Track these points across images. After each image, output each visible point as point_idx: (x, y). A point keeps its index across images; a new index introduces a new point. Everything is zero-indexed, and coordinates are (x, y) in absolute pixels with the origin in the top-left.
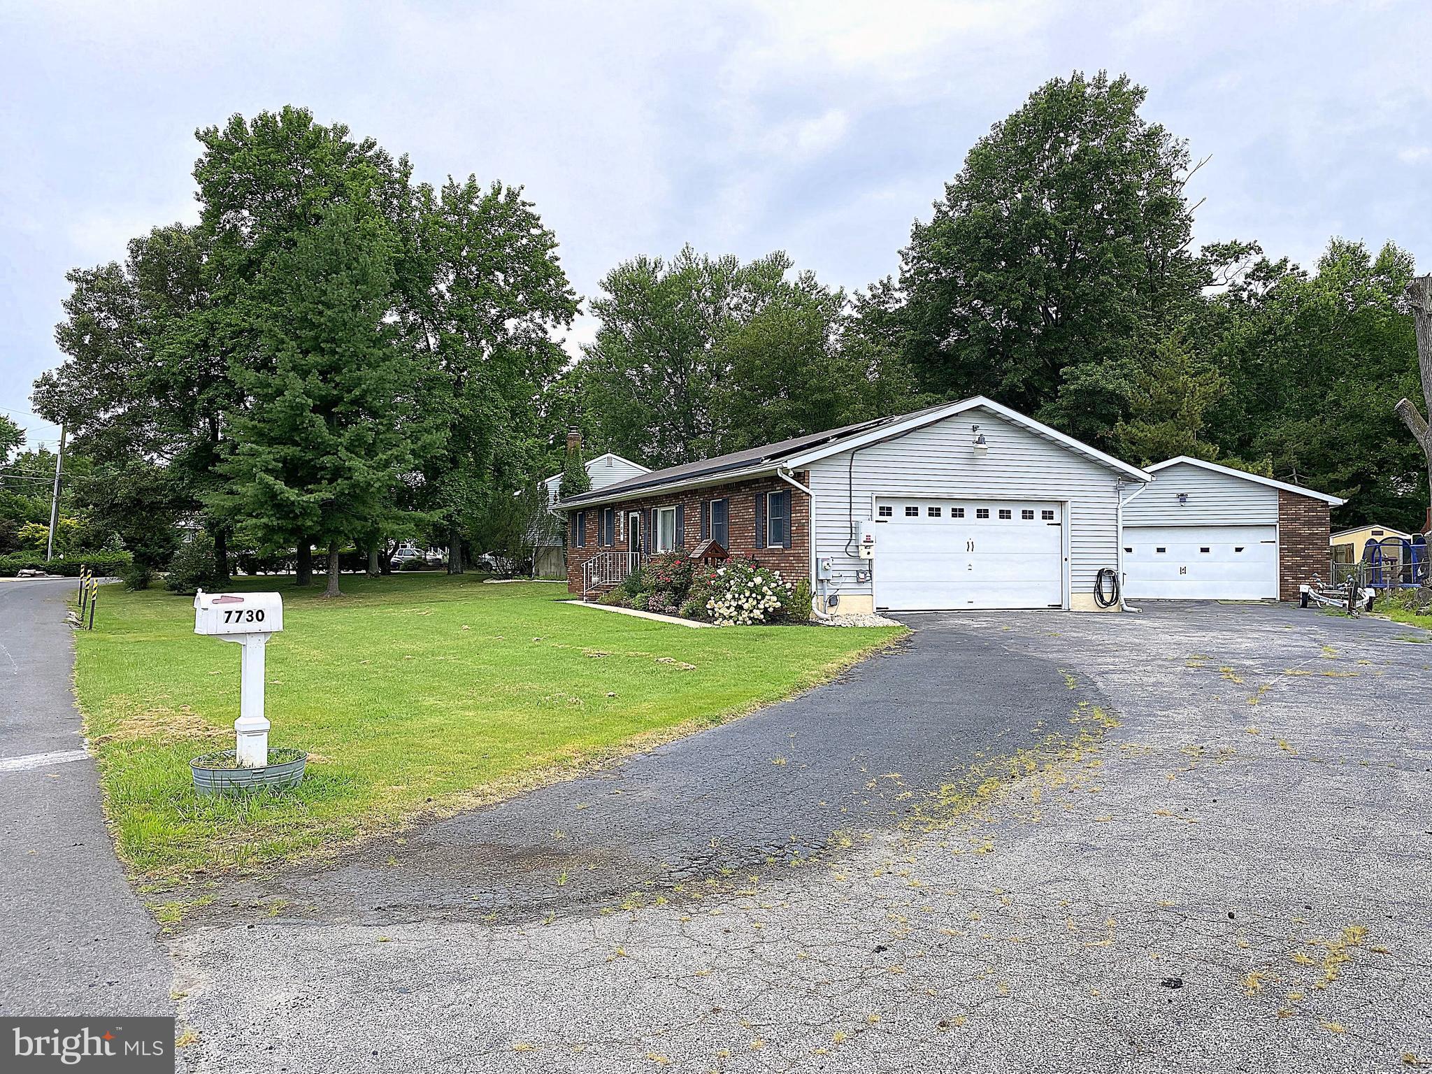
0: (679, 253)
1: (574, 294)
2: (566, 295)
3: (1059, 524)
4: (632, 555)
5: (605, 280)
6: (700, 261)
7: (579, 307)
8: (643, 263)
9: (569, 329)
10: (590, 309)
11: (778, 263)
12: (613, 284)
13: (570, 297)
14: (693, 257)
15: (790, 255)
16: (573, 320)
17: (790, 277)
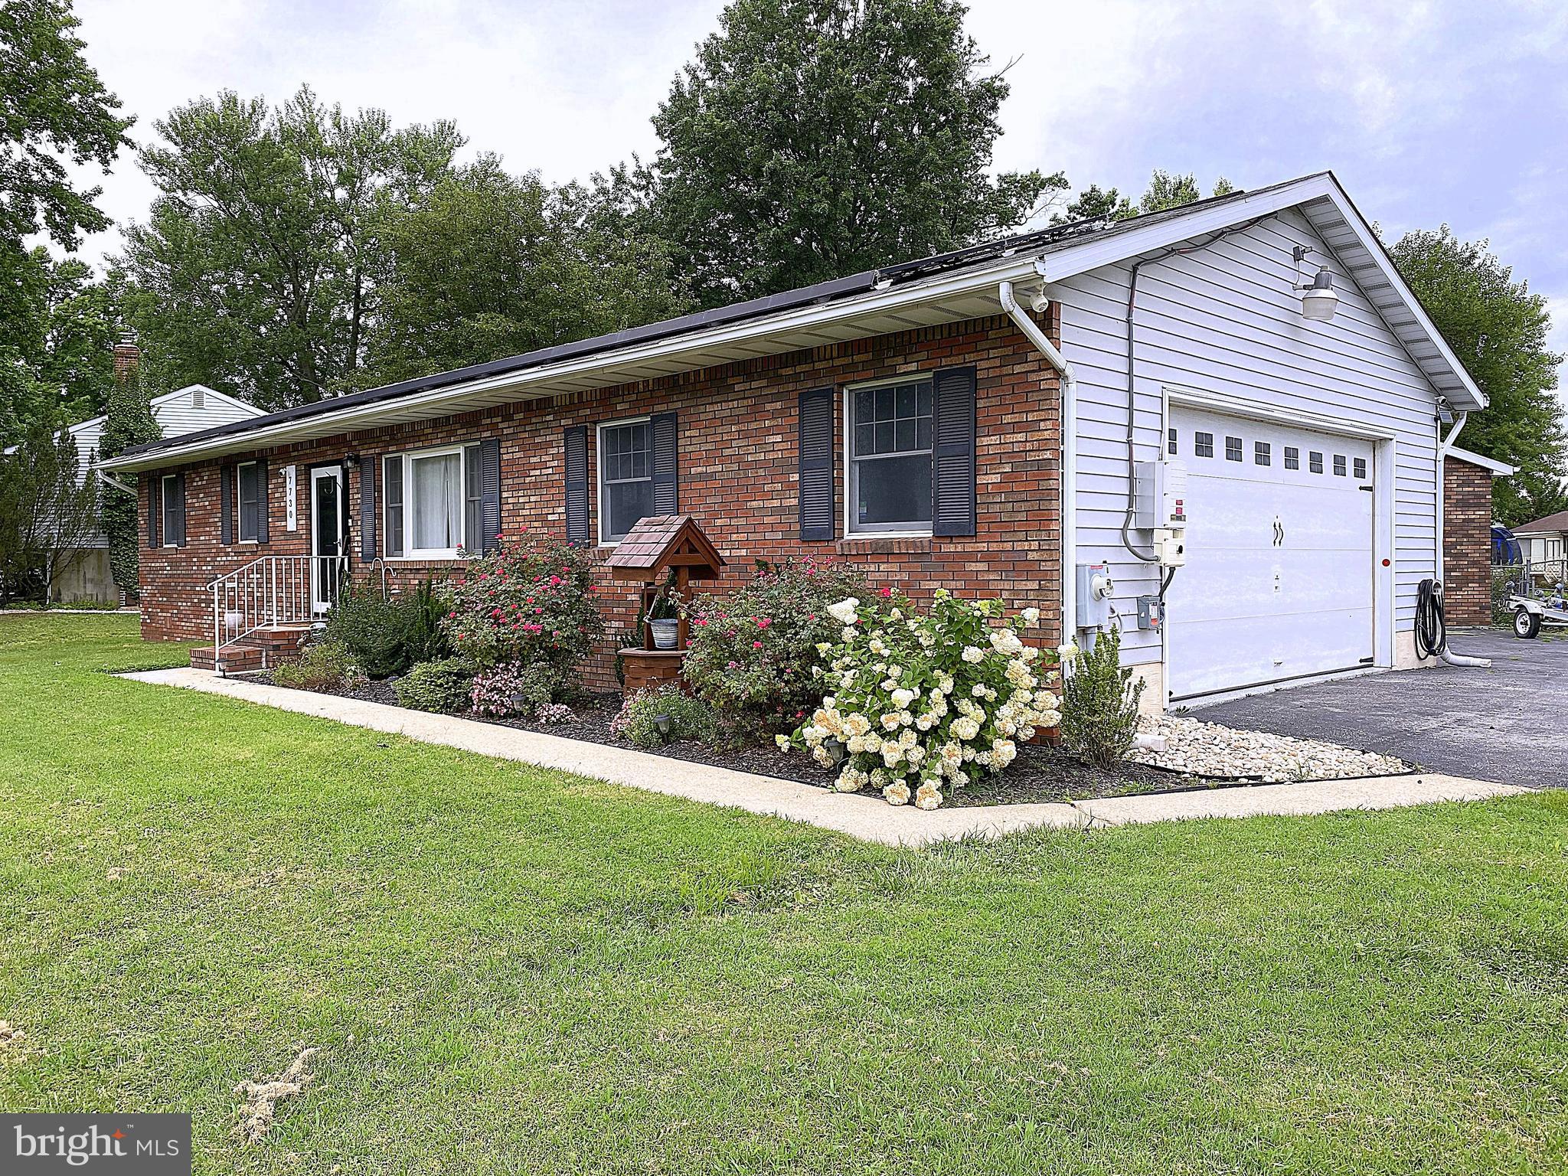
0: (291, 99)
1: (119, 105)
2: (102, 105)
3: (1370, 489)
4: (324, 561)
5: (166, 121)
6: (327, 115)
7: (127, 133)
8: (231, 102)
9: (107, 172)
10: (141, 161)
11: (446, 138)
12: (181, 128)
13: (111, 111)
14: (316, 106)
15: (462, 129)
16: (115, 157)
17: (462, 159)
